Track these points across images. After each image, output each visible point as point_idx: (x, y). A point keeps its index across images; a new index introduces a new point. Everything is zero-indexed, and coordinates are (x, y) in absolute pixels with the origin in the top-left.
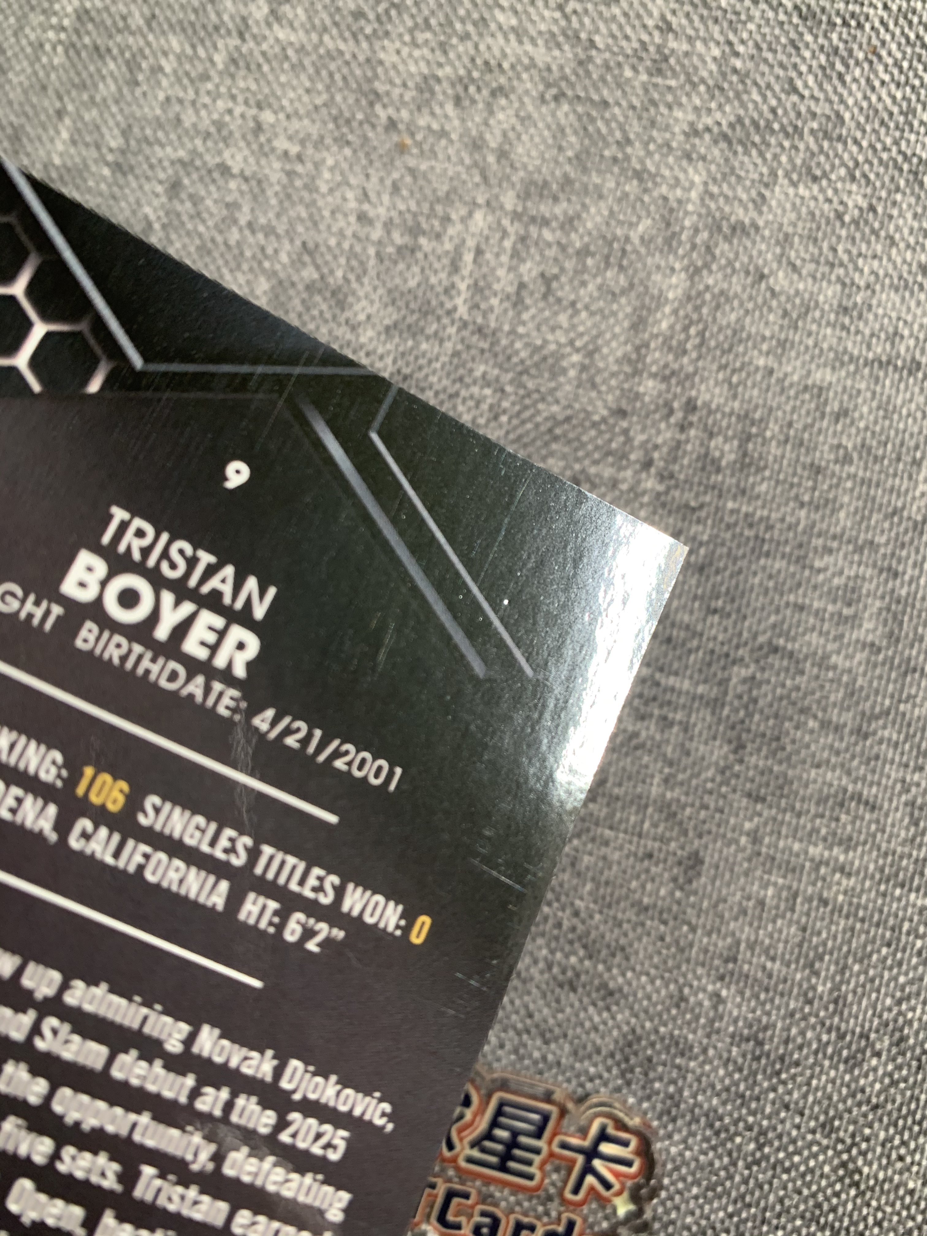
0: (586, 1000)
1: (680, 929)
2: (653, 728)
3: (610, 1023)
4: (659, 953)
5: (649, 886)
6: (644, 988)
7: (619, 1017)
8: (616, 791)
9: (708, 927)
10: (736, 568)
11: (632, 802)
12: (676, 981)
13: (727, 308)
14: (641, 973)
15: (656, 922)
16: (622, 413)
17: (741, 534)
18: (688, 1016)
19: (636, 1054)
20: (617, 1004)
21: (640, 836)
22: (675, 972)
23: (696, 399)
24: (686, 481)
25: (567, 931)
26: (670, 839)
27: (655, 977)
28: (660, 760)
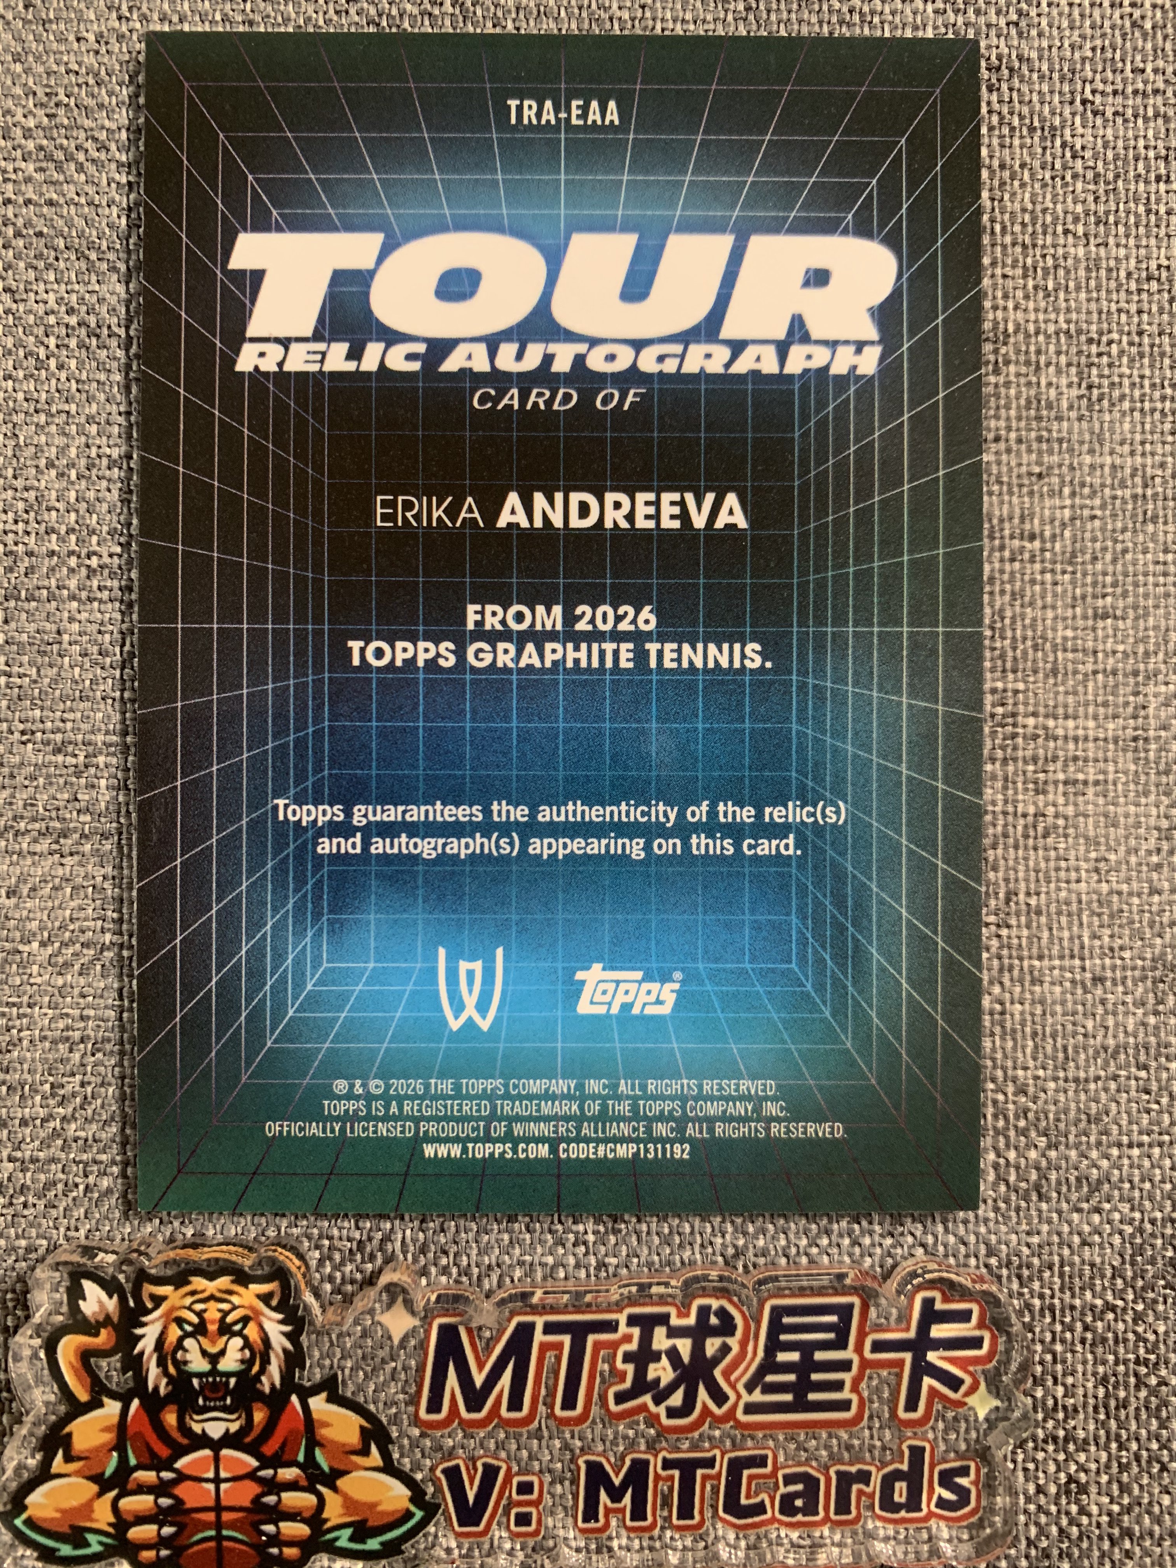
0: (1065, 1206)
2: (1061, 800)
3: (1107, 1229)
5: (1110, 1022)
6: (1140, 1165)
7: (1117, 1216)
8: (1033, 901)
10: (1119, 547)
11: (1059, 913)
13: (1016, 183)
14: (1130, 1146)
15: (1133, 1070)
17: (1114, 498)
20: (1109, 1199)
23: (1006, 321)
24: (1019, 441)
25: (1017, 1117)
26: (1122, 948)
27: (1150, 1145)
28: (1082, 841)
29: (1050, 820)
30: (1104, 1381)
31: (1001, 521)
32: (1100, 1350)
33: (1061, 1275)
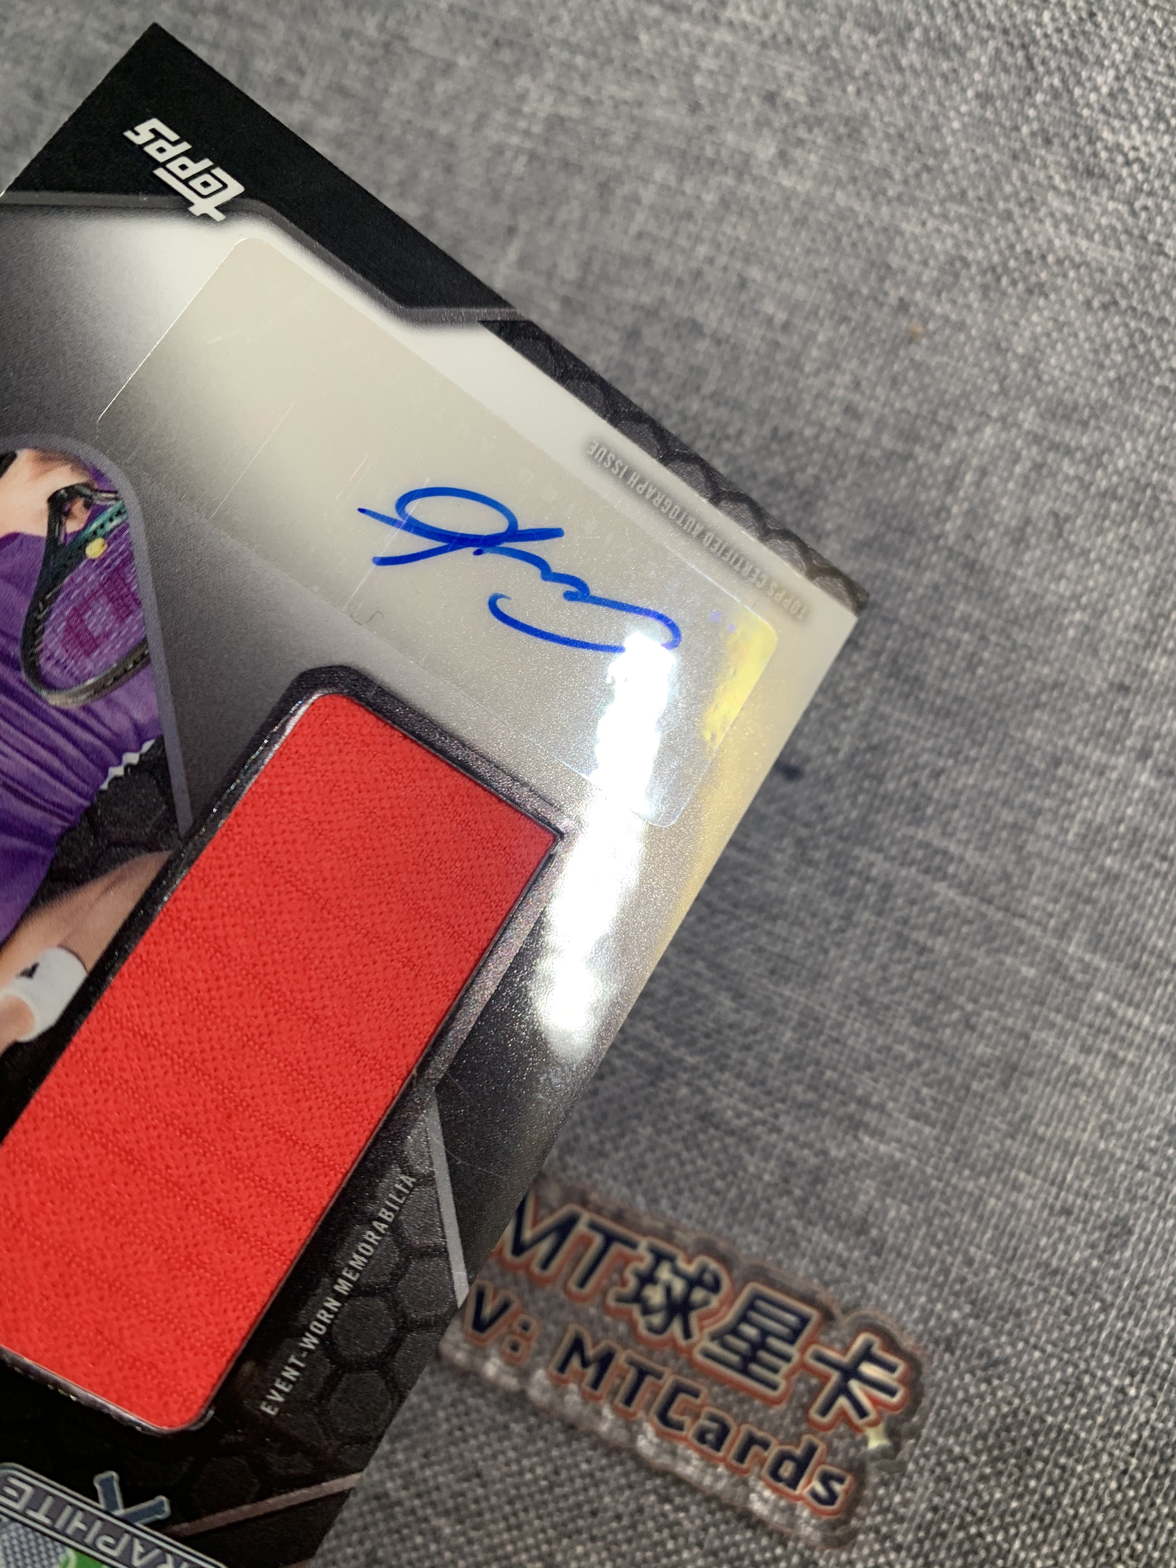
0: (962, 1365)
1: (1091, 1306)
2: (1098, 1064)
3: (988, 1399)
4: (1061, 1329)
5: (1061, 1247)
6: (1036, 1366)
7: (1000, 1394)
8: (1041, 1130)
9: (1126, 1310)
11: (1057, 1147)
12: (1076, 1366)
14: (1035, 1347)
15: (1063, 1292)
16: (1123, 689)
18: (1084, 1411)
19: (1014, 1442)
20: (1000, 1378)
21: (1060, 1188)
22: (1077, 1355)
25: (955, 1281)
26: (1095, 1197)
27: (1051, 1356)
28: (1100, 1103)
29: (1082, 1076)
30: (935, 1509)
31: (1145, 835)
32: (942, 1485)
33: (938, 1414)
